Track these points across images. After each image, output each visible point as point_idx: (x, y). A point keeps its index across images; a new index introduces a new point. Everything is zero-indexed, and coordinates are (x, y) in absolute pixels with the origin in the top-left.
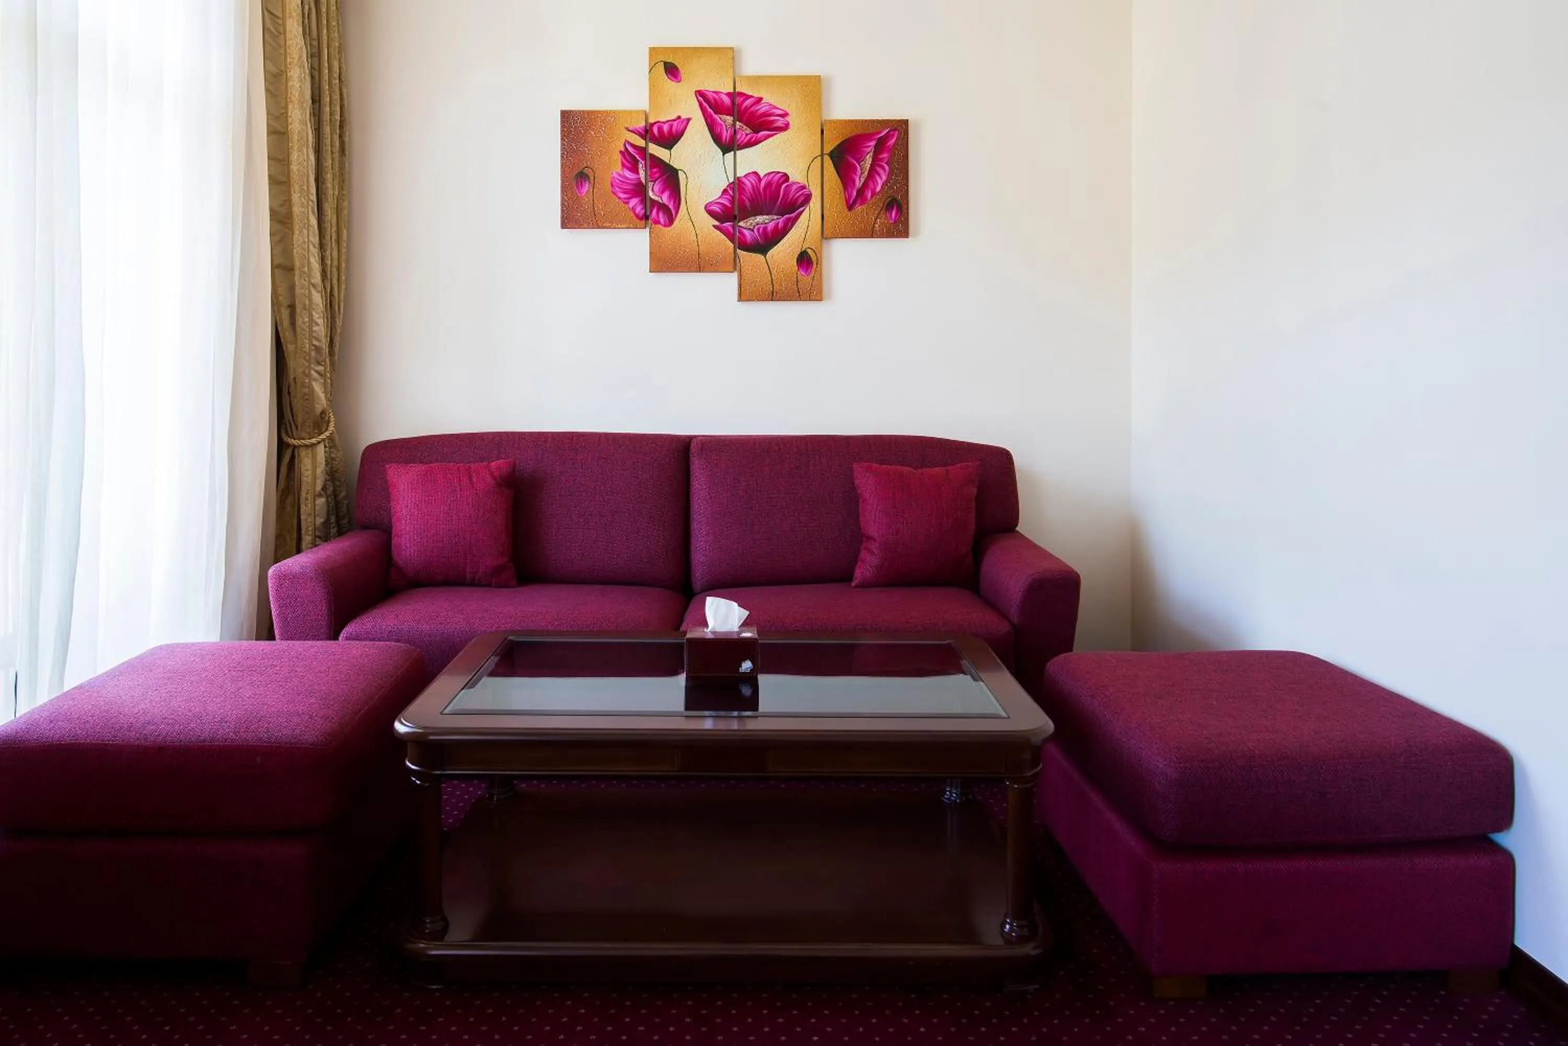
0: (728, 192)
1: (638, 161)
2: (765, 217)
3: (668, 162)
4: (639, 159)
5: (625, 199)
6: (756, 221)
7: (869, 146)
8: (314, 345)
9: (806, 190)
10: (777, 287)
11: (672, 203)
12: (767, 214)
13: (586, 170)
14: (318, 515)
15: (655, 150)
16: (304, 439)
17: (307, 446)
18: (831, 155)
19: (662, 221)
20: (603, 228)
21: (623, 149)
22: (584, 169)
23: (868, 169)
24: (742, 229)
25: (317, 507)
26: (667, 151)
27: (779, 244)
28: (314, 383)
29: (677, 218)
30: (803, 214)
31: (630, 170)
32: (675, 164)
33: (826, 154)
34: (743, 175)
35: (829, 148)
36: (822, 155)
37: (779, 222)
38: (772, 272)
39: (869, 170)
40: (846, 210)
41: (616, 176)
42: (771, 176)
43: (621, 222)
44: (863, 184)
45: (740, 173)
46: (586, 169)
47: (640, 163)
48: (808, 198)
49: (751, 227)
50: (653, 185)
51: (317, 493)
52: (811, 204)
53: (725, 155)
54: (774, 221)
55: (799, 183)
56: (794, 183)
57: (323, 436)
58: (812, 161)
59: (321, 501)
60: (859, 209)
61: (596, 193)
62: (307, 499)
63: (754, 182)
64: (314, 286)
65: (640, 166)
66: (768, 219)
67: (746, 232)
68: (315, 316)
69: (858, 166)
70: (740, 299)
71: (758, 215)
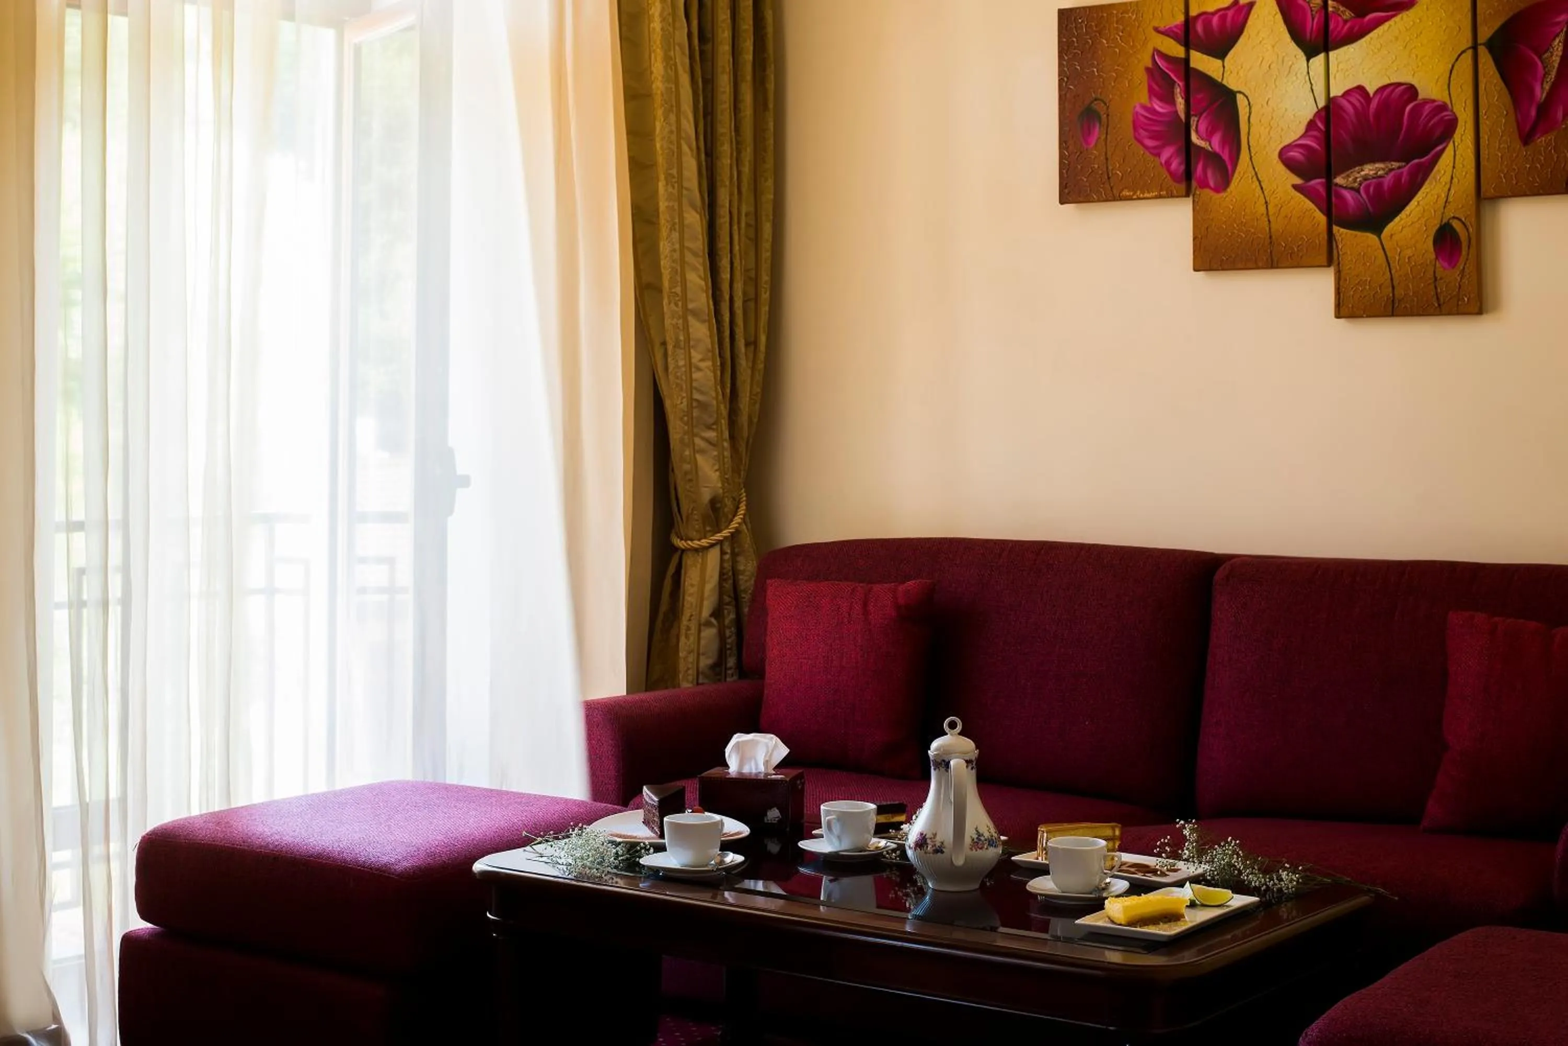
0: (1316, 125)
1: (1175, 82)
2: (1378, 165)
3: (1220, 80)
4: (1175, 79)
5: (1155, 148)
6: (1363, 173)
7: (1559, 23)
8: (697, 400)
9: (1445, 113)
10: (1399, 292)
11: (1227, 151)
12: (1382, 160)
13: (1095, 106)
14: (703, 654)
15: (1201, 62)
16: (692, 540)
17: (696, 550)
18: (1491, 45)
19: (1212, 184)
20: (1121, 200)
21: (1150, 65)
22: (1092, 102)
23: (1556, 65)
24: (1339, 189)
25: (703, 642)
26: (1219, 62)
27: (1403, 212)
28: (698, 457)
29: (1236, 175)
30: (1444, 156)
31: (1161, 98)
32: (1231, 83)
33: (1481, 44)
34: (1340, 93)
35: (1485, 33)
36: (1475, 47)
37: (1402, 173)
38: (1392, 265)
39: (1559, 69)
40: (1518, 144)
41: (1139, 109)
42: (1388, 90)
43: (1146, 188)
44: (1548, 94)
45: (1336, 91)
46: (1095, 102)
47: (1177, 85)
48: (1450, 126)
49: (1356, 185)
50: (1198, 121)
51: (703, 620)
52: (1457, 136)
53: (1311, 61)
54: (1392, 173)
55: (1434, 101)
56: (1426, 102)
57: (718, 537)
58: (1457, 60)
59: (710, 633)
60: (1541, 141)
61: (1110, 142)
62: (688, 628)
63: (1358, 104)
64: (695, 313)
65: (1178, 90)
66: (1383, 169)
67: (1348, 195)
68: (696, 356)
69: (1539, 63)
70: (1338, 315)
71: (1367, 163)
